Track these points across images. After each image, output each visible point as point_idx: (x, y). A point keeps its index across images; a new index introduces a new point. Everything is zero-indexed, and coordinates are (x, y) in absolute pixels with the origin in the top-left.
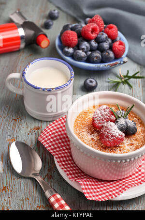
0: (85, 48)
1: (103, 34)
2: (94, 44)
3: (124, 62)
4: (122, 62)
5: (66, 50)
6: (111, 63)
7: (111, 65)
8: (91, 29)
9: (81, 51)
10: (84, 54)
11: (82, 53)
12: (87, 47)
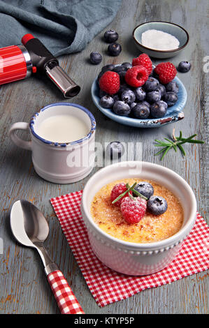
0: (129, 98)
1: (153, 81)
2: (141, 92)
3: (180, 119)
4: (177, 119)
5: (104, 99)
6: (162, 119)
7: (162, 122)
8: (136, 74)
9: (123, 103)
10: (128, 105)
11: (124, 105)
12: (131, 97)
